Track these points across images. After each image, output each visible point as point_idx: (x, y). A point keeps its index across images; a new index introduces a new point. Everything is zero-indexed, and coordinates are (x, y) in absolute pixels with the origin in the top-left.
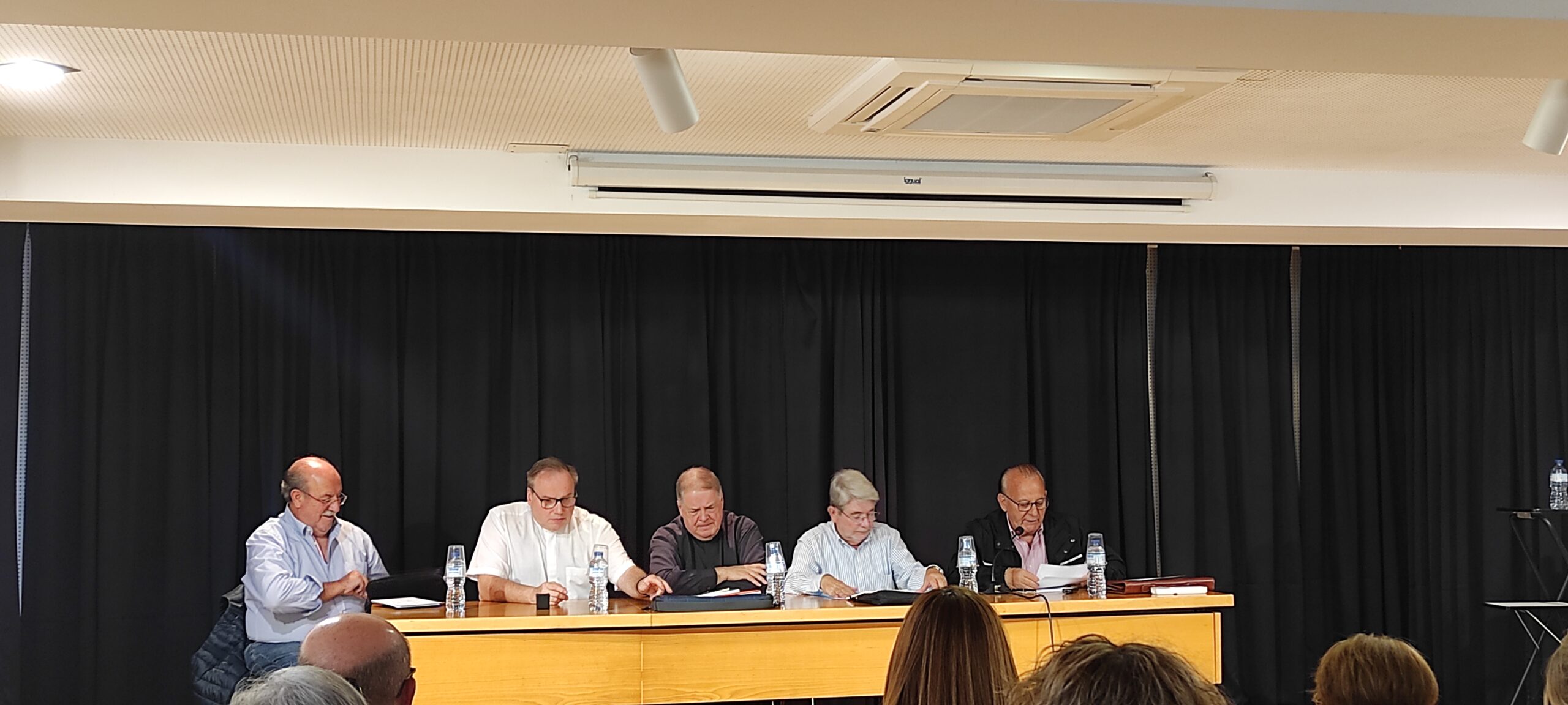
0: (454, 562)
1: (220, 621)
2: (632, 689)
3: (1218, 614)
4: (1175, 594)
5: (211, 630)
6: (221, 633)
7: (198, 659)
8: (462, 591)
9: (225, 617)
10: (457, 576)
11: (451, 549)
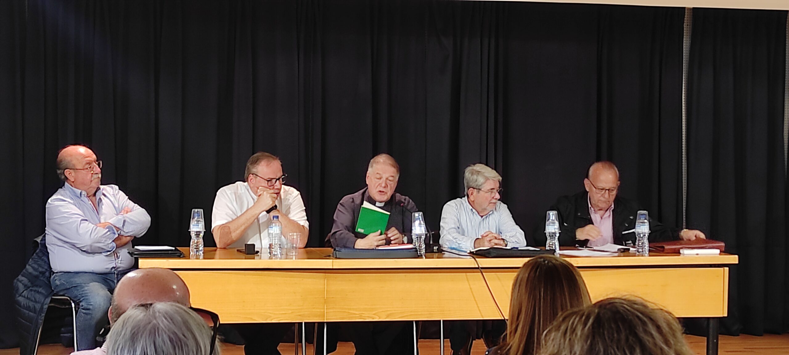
0: (196, 221)
1: (33, 257)
2: (318, 310)
3: (727, 269)
4: (697, 254)
5: (27, 263)
6: (33, 265)
7: (18, 282)
8: (201, 240)
9: (37, 254)
10: (198, 230)
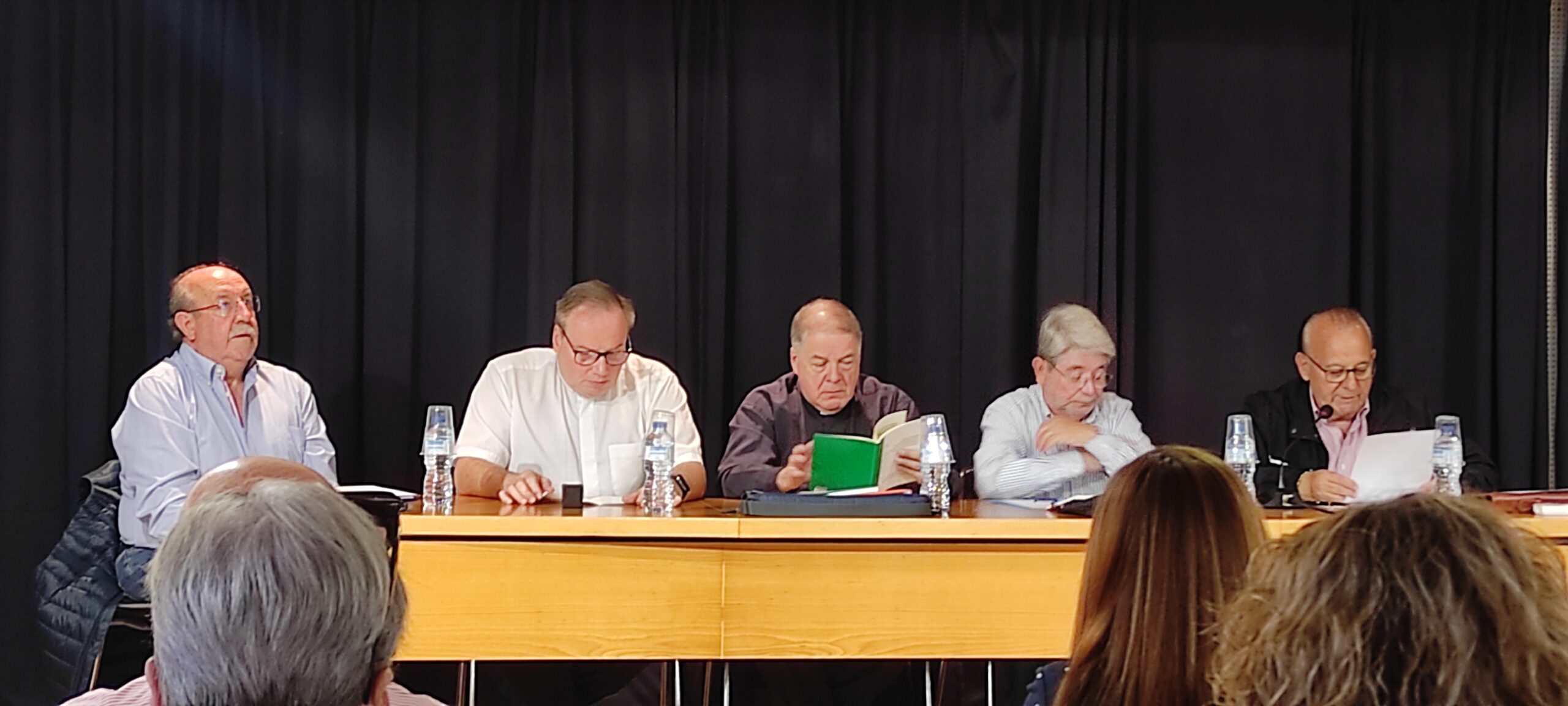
1: (77, 515)
2: (708, 633)
5: (66, 527)
6: (79, 533)
7: (46, 571)
9: (86, 508)
11: (433, 411)
